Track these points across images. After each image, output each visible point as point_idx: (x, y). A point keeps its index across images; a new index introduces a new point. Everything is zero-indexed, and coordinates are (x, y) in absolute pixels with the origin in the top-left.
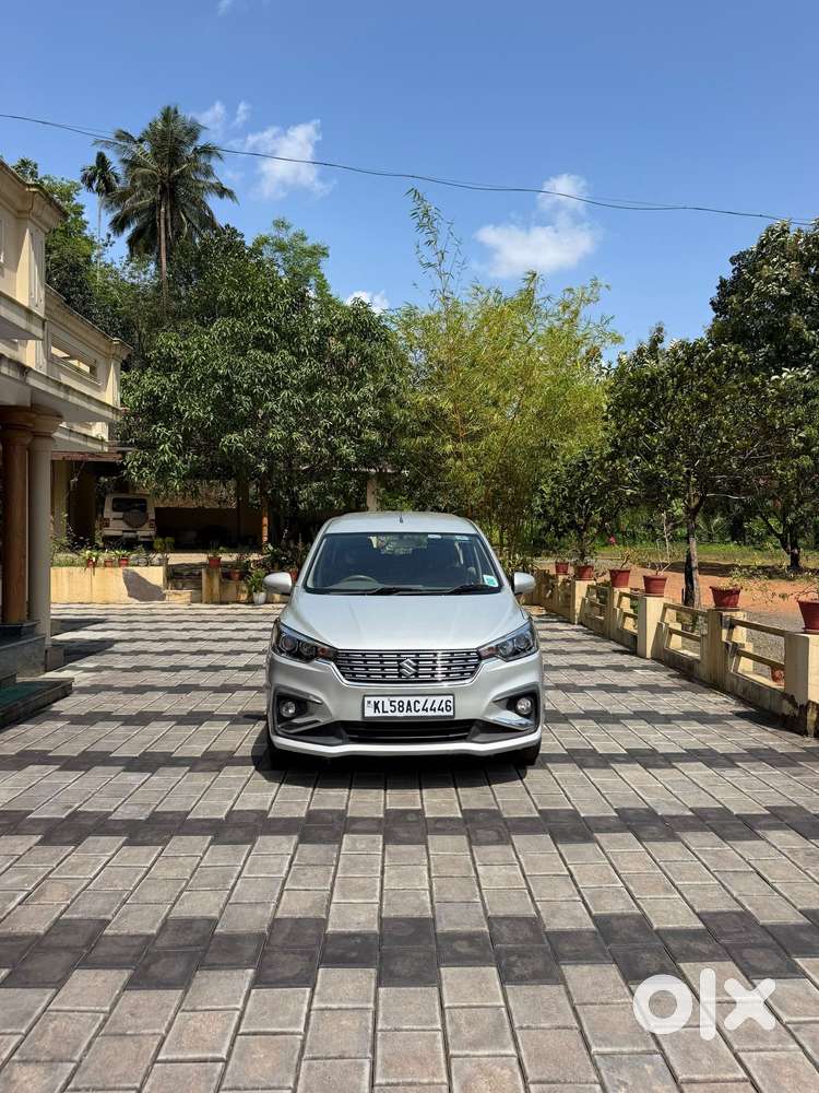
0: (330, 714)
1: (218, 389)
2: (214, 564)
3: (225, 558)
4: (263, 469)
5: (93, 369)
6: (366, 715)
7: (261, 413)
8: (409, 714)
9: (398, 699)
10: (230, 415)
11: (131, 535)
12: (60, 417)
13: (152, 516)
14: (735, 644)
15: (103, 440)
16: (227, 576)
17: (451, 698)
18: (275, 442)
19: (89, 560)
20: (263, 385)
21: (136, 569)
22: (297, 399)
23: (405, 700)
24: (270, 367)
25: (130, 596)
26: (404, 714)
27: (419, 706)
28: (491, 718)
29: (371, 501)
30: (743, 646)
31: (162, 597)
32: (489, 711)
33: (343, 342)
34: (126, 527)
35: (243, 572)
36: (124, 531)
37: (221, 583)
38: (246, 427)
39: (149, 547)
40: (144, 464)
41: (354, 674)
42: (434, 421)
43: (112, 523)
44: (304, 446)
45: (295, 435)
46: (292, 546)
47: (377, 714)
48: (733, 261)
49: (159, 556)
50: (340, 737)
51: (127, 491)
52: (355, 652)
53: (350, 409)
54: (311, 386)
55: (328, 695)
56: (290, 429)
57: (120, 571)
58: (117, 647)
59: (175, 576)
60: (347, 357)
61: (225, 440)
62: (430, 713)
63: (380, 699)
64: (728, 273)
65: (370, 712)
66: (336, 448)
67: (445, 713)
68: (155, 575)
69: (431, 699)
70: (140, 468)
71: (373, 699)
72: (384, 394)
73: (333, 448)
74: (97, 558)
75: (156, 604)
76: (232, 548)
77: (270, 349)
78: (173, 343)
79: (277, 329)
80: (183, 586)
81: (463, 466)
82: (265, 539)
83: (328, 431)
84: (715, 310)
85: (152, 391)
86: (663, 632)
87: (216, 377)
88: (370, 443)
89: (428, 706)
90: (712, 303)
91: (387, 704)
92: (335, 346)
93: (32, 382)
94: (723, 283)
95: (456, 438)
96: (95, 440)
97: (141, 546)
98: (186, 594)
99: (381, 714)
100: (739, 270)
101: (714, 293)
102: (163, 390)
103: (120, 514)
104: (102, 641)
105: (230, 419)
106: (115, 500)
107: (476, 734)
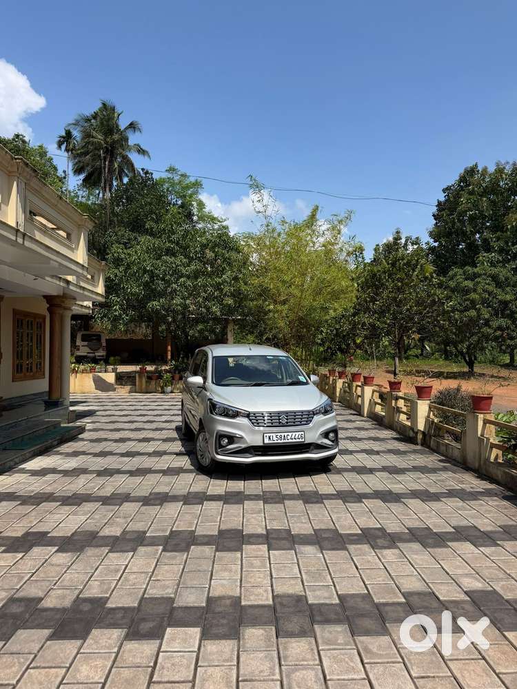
0: (247, 442)
1: (146, 278)
2: (142, 371)
3: (150, 368)
4: (170, 320)
5: (92, 277)
6: (265, 442)
7: (169, 290)
8: (285, 441)
9: (279, 434)
10: (153, 291)
11: (91, 355)
12: (75, 299)
13: (104, 344)
14: (398, 407)
15: (89, 307)
16: (150, 378)
17: (303, 433)
18: (177, 305)
19: (74, 369)
20: (171, 275)
21: (100, 374)
22: (189, 283)
23: (283, 434)
24: (174, 266)
25: (96, 389)
26: (282, 441)
27: (289, 437)
28: (319, 442)
29: (230, 337)
30: (401, 408)
31: (114, 390)
32: (318, 439)
33: (213, 252)
34: (90, 351)
35: (158, 375)
36: (88, 353)
37: (147, 382)
38: (162, 298)
39: (107, 362)
40: (105, 316)
41: (258, 423)
42: (264, 293)
43: (81, 348)
44: (192, 308)
45: (188, 302)
46: (186, 361)
47: (270, 442)
48: (444, 191)
49: (112, 367)
50: (251, 454)
51: (88, 330)
52: (258, 413)
53: (218, 287)
54: (196, 275)
55: (246, 434)
56: (184, 298)
57: (91, 375)
58: (98, 413)
59: (121, 379)
60: (216, 260)
61: (150, 305)
62: (294, 440)
63: (271, 434)
64: (442, 197)
65: (267, 441)
66: (209, 308)
67: (301, 440)
68: (110, 377)
69: (294, 434)
70: (102, 318)
71: (268, 435)
72: (236, 279)
73: (208, 309)
74: (78, 368)
75: (111, 393)
76: (152, 362)
77: (174, 255)
78: (121, 251)
79: (177, 244)
80: (126, 383)
81: (280, 317)
82: (169, 357)
83: (206, 299)
84: (435, 219)
85: (109, 277)
86: (373, 404)
87: (145, 271)
88: (229, 306)
89: (293, 437)
90: (434, 215)
91: (274, 437)
92: (209, 254)
93: (71, 287)
94: (439, 204)
95: (275, 302)
96: (86, 307)
97: (102, 362)
98: (128, 388)
99: (272, 442)
100: (448, 196)
101: (434, 209)
102: (116, 276)
103: (86, 343)
104: (89, 411)
105: (153, 294)
106: (83, 335)
107: (313, 450)
